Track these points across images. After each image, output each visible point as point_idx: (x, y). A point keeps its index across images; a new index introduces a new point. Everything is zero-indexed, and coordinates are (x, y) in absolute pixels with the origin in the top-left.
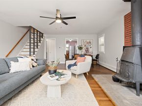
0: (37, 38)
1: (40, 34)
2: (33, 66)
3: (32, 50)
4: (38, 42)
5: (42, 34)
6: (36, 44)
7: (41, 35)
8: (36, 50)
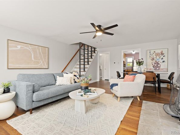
0: (88, 54)
1: (91, 49)
2: (75, 82)
3: (82, 66)
4: (90, 57)
5: (95, 48)
6: (86, 60)
7: (93, 50)
8: (87, 66)
